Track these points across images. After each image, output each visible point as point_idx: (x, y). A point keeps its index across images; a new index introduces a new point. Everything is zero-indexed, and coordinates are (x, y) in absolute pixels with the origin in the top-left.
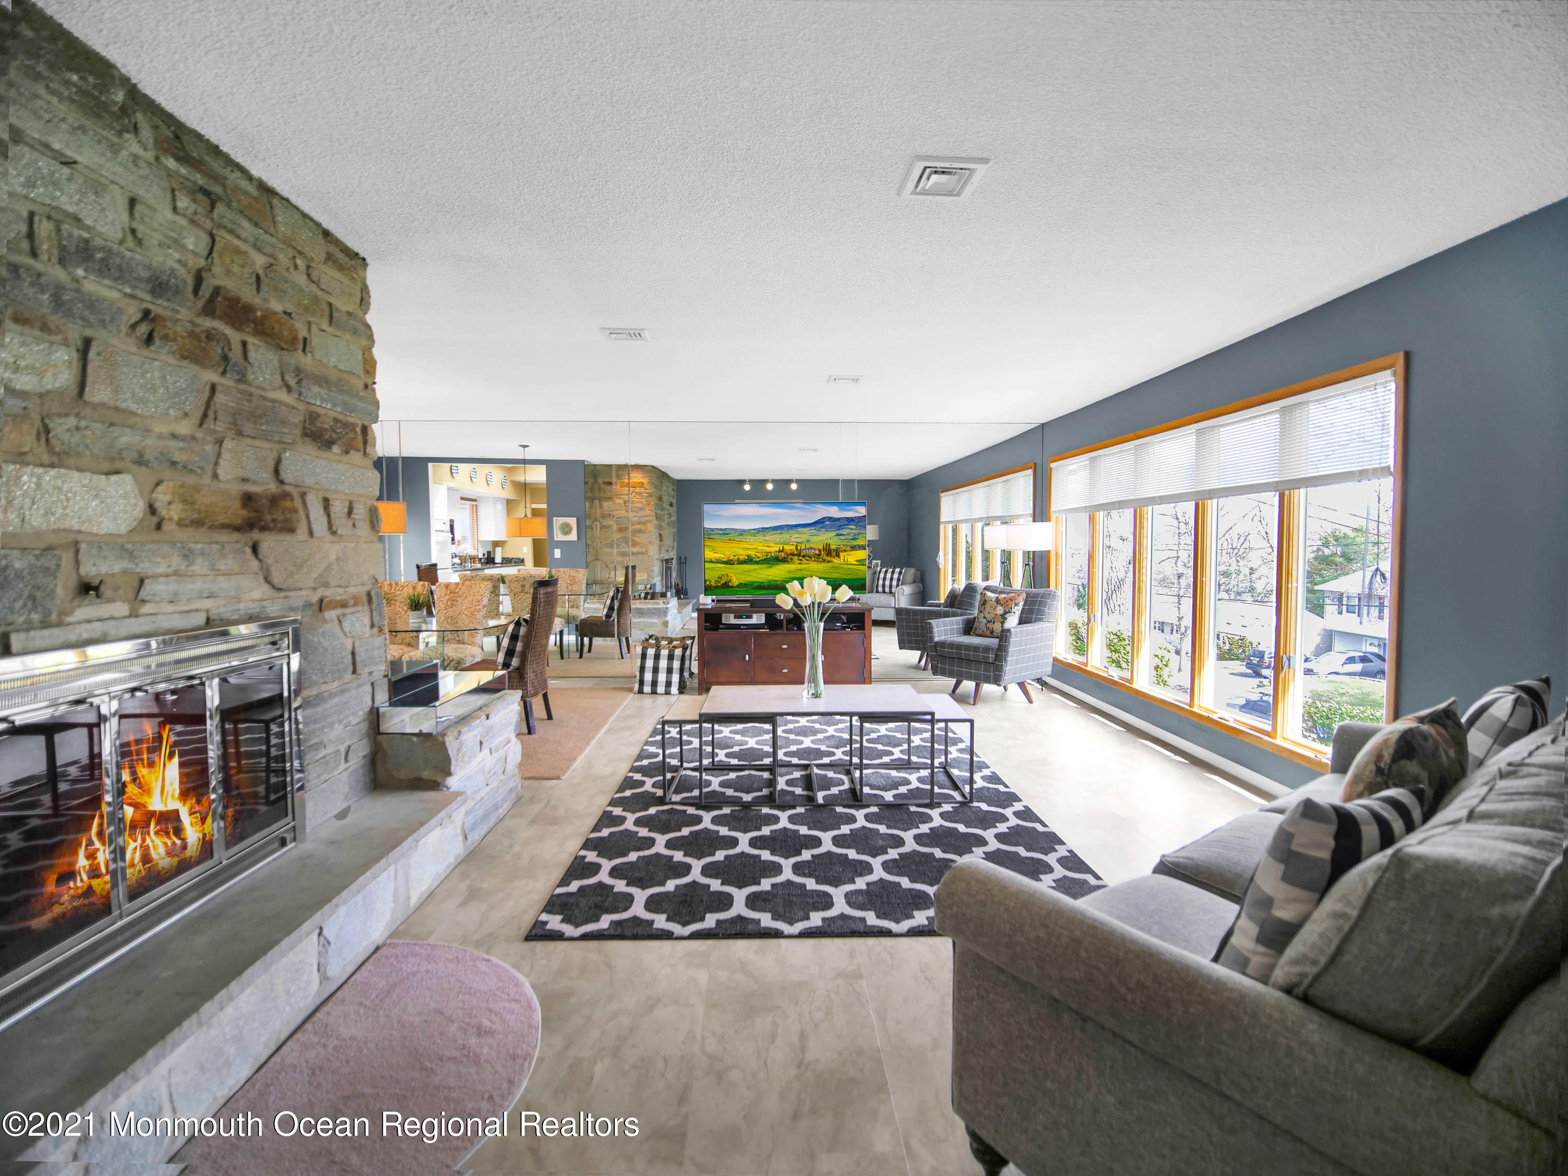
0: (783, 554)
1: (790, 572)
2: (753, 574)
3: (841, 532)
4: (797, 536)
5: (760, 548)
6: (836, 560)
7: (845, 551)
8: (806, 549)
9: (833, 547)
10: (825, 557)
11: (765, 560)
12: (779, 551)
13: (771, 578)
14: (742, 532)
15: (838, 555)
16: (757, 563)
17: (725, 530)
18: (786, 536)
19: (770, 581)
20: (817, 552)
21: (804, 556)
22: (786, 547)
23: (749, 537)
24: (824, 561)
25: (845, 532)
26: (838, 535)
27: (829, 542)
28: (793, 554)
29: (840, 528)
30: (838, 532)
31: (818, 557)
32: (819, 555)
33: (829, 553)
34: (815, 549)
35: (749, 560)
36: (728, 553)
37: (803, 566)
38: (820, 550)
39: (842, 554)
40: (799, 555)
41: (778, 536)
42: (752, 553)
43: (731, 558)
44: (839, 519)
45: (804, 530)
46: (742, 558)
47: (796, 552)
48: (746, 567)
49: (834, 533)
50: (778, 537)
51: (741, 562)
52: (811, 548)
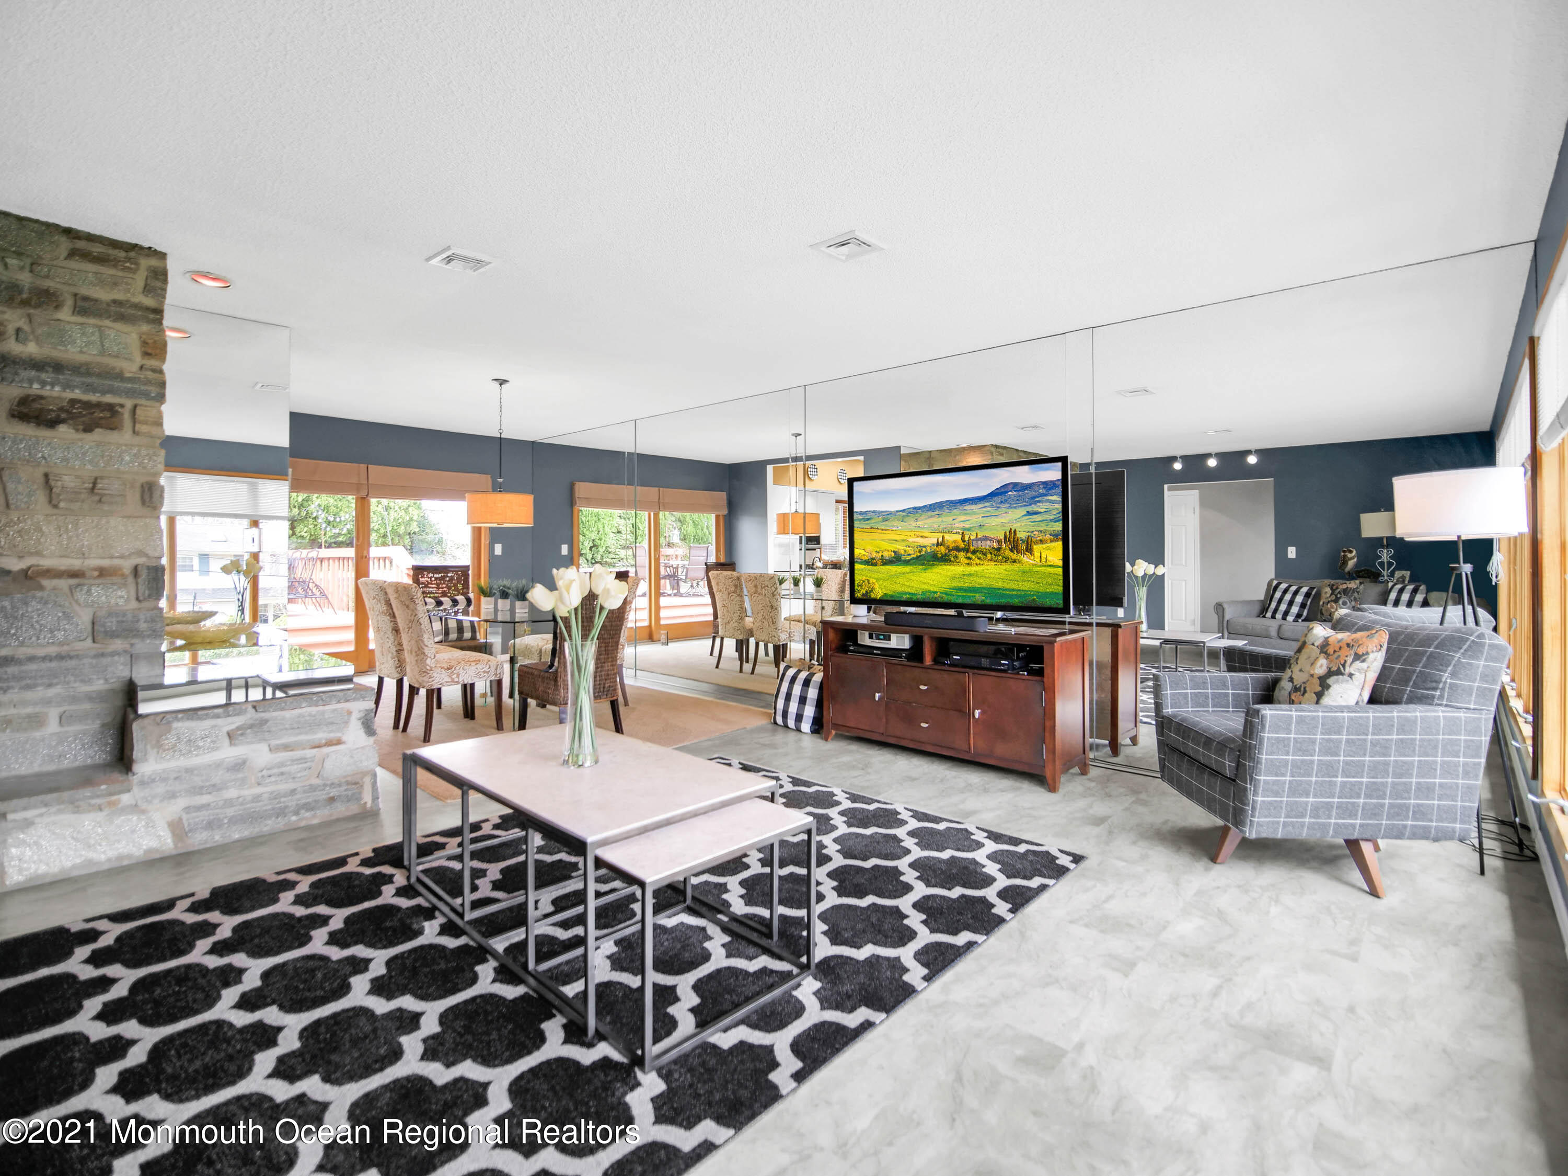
0: (942, 549)
1: (954, 578)
2: (900, 580)
3: (1034, 508)
4: (963, 518)
5: (911, 540)
6: (1026, 559)
7: (1041, 542)
8: (977, 540)
9: (1021, 535)
10: (1008, 553)
11: (918, 557)
12: (938, 544)
13: (926, 587)
14: (887, 516)
15: (1029, 550)
16: (907, 563)
17: (866, 513)
18: (947, 519)
19: (924, 593)
20: (995, 545)
21: (974, 552)
22: (947, 537)
23: (896, 523)
24: (1007, 560)
25: (1041, 507)
26: (1029, 513)
27: (1015, 526)
28: (958, 549)
29: (1033, 500)
30: (1030, 509)
31: (996, 554)
32: (998, 549)
33: (1014, 548)
34: (991, 539)
35: (897, 560)
36: (869, 548)
37: (973, 569)
38: (999, 542)
39: (1036, 548)
40: (966, 550)
41: (935, 519)
42: (900, 548)
43: (874, 555)
44: (1029, 486)
45: (974, 507)
46: (887, 555)
47: (962, 545)
48: (893, 569)
49: (1022, 511)
50: (935, 521)
51: (886, 562)
52: (986, 538)
